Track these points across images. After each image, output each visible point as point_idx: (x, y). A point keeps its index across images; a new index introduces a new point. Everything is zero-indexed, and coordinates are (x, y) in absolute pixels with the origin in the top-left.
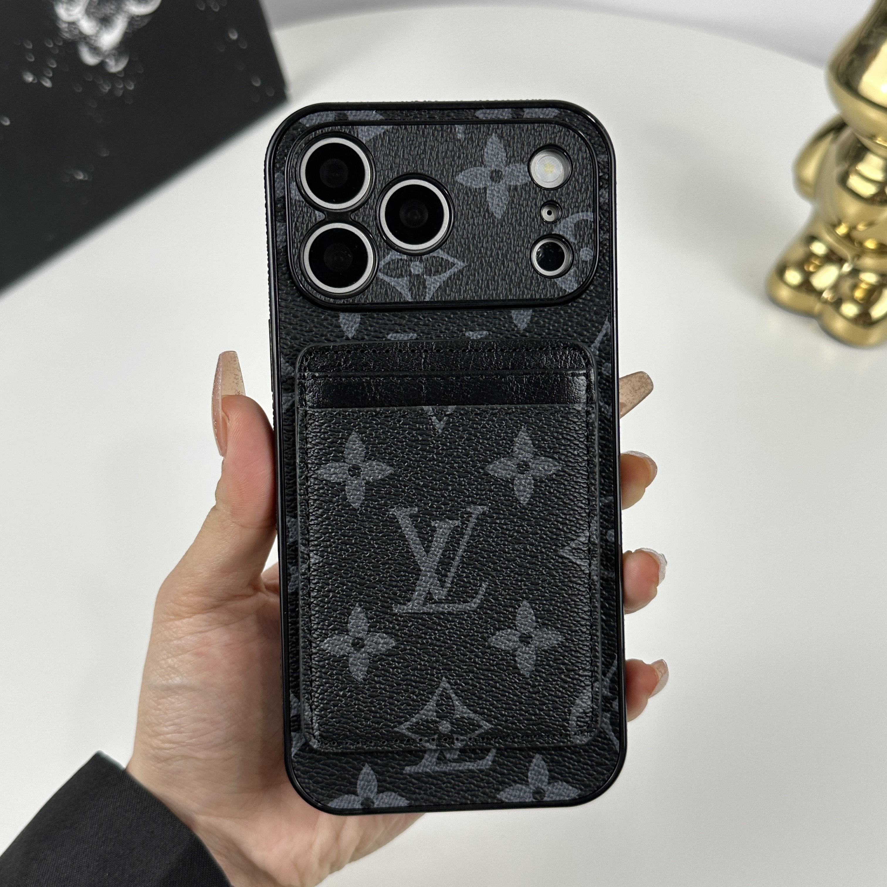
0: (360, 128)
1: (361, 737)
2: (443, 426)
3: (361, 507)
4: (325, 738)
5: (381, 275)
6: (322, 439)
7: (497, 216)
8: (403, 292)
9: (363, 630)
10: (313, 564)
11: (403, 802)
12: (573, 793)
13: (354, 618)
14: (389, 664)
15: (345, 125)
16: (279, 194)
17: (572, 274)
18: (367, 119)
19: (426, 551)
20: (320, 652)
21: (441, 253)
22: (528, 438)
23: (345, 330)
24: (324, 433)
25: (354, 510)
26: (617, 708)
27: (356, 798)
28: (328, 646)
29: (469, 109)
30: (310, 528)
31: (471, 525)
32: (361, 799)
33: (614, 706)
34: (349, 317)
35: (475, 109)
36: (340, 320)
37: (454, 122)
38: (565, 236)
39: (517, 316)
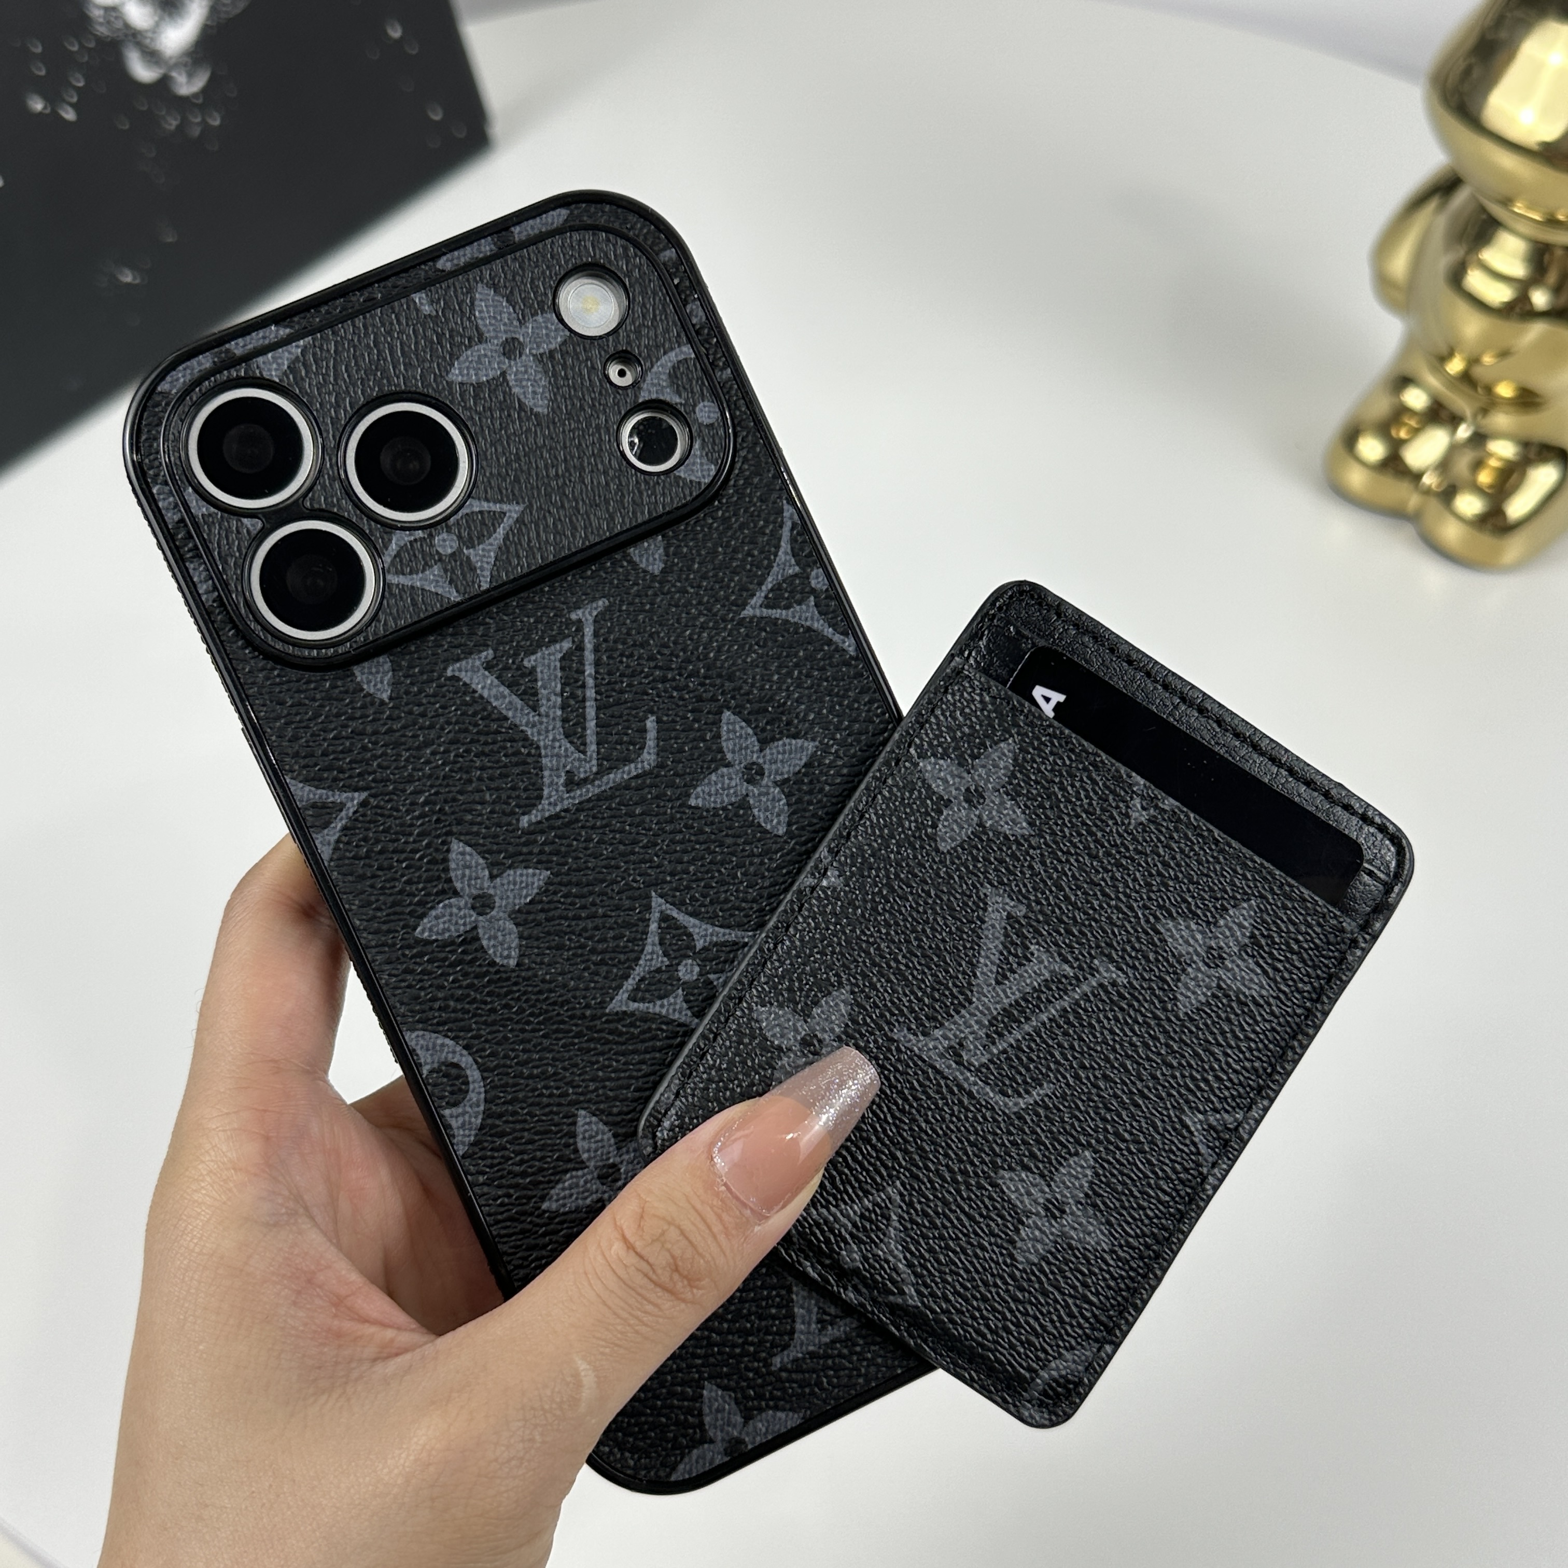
0: (260, 359)
5: (393, 579)
7: (539, 410)
8: (440, 591)
11: (793, 1420)
15: (234, 366)
16: (171, 517)
17: (698, 453)
18: (267, 342)
21: (476, 506)
23: (372, 691)
27: (713, 1446)
29: (424, 263)
32: (720, 1446)
34: (370, 668)
35: (435, 259)
36: (359, 679)
37: (406, 293)
38: (662, 398)
39: (641, 556)
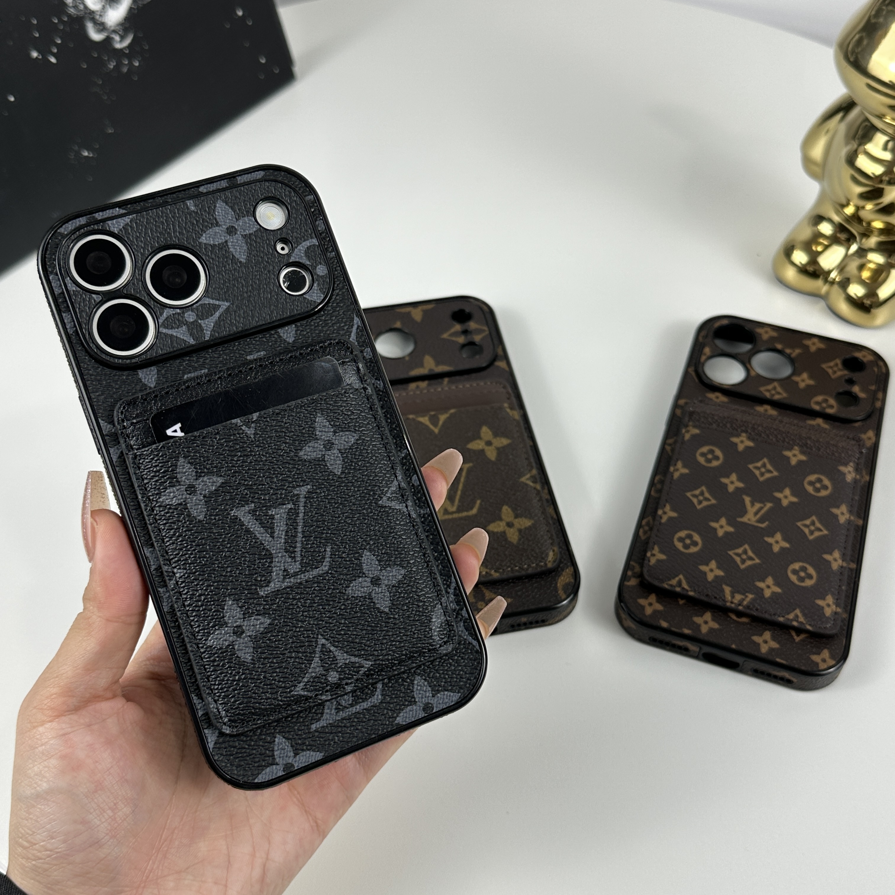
0: (110, 222)
1: (266, 709)
2: (253, 432)
3: (205, 517)
4: (234, 721)
5: (163, 330)
6: (156, 472)
7: (242, 260)
8: (185, 338)
9: (240, 619)
10: (179, 578)
11: (318, 756)
12: (454, 697)
13: (229, 611)
14: (269, 640)
15: (97, 224)
16: (57, 291)
17: (316, 288)
18: (114, 215)
19: (271, 537)
20: (208, 649)
21: (207, 301)
22: (325, 421)
23: (146, 382)
24: (156, 466)
25: (200, 521)
26: (467, 615)
27: (278, 766)
28: (214, 642)
29: (193, 188)
30: (167, 549)
31: (302, 504)
32: (281, 767)
33: (463, 615)
34: (147, 372)
35: (198, 187)
36: (140, 376)
37: (183, 200)
38: (301, 261)
39: (284, 333)
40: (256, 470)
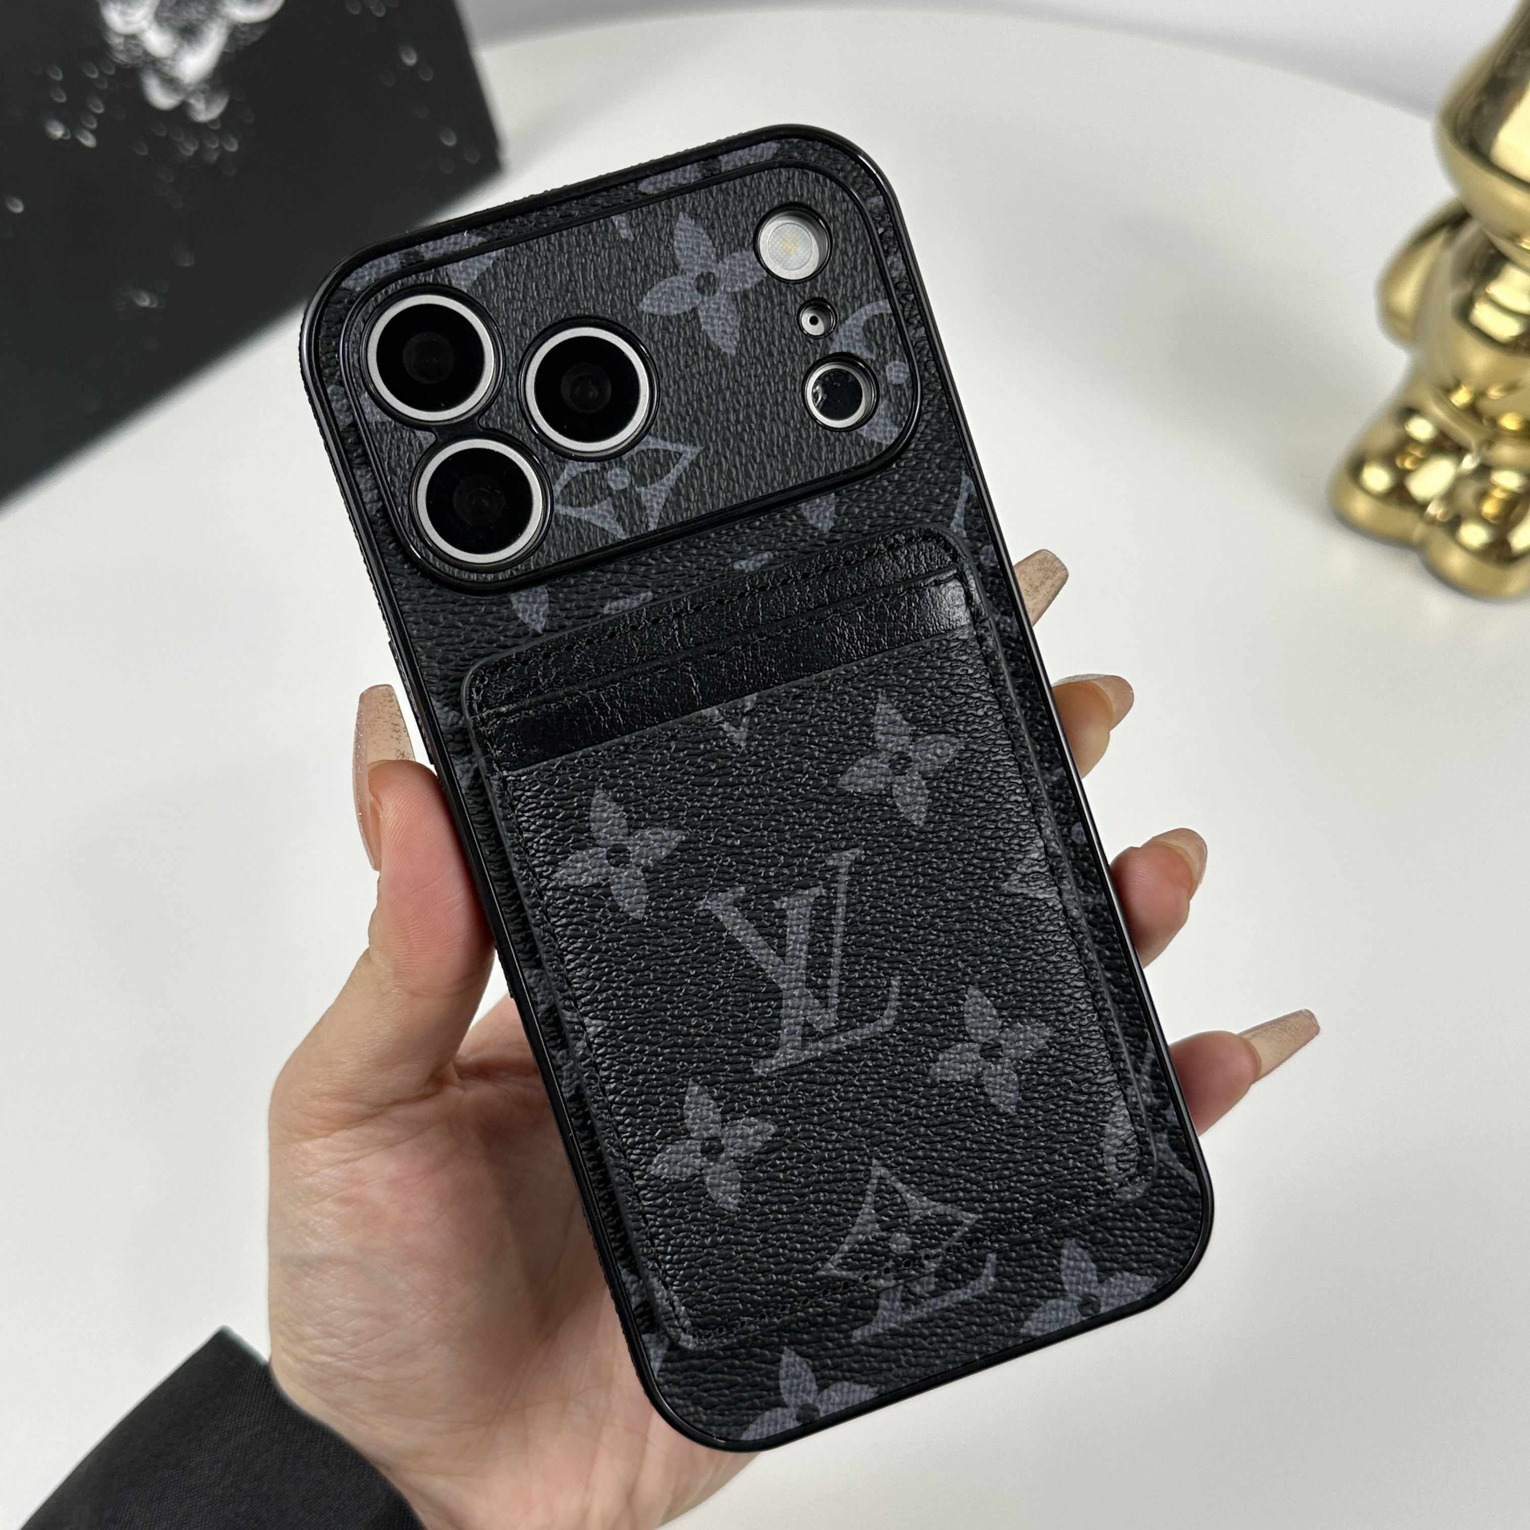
0: (450, 267)
1: (766, 1305)
2: (745, 736)
3: (647, 913)
4: (705, 1327)
5: (560, 509)
6: (546, 818)
7: (727, 351)
8: (606, 527)
9: (714, 1122)
10: (595, 1037)
11: (867, 1393)
12: (1145, 1285)
13: (693, 1106)
14: (774, 1166)
15: (424, 271)
16: (344, 420)
17: (883, 413)
18: (457, 248)
19: (779, 955)
20: (652, 1183)
21: (651, 443)
22: (894, 711)
23: (527, 620)
24: (546, 807)
25: (636, 922)
26: (1176, 1119)
27: (785, 1411)
28: (663, 1168)
29: (626, 183)
30: (570, 976)
31: (842, 888)
32: (793, 1411)
33: (1169, 1118)
34: (527, 597)
35: (637, 181)
36: (515, 607)
37: (607, 213)
38: (853, 351)
39: (812, 512)
40: (751, 814)
